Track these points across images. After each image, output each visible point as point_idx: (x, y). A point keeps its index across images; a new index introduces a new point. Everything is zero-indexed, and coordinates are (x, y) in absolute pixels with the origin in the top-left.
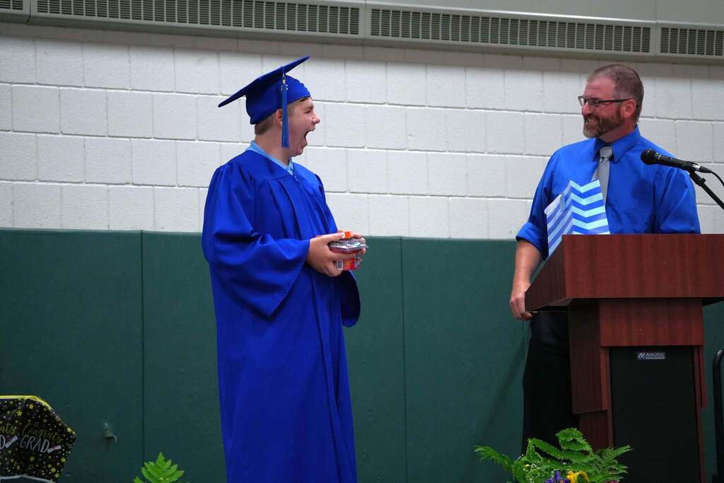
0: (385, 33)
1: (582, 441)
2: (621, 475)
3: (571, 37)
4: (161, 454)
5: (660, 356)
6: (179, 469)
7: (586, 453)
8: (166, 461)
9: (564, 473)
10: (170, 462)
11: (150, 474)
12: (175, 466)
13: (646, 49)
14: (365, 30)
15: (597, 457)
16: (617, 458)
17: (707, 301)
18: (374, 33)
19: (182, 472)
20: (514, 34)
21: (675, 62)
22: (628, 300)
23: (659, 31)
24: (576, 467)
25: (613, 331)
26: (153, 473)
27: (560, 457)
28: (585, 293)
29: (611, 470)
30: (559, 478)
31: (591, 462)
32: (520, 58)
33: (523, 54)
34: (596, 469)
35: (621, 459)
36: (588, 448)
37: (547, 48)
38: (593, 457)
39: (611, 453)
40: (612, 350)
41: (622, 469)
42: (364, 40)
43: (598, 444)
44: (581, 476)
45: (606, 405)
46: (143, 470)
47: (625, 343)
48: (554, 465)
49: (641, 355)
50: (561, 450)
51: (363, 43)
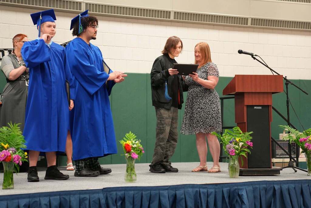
0: (177, 19)
1: (240, 130)
2: (251, 139)
3: (227, 20)
4: (130, 132)
5: (260, 108)
6: (135, 135)
7: (241, 133)
8: (132, 133)
9: (235, 139)
10: (133, 134)
11: (127, 136)
12: (134, 135)
13: (247, 24)
14: (172, 18)
15: (244, 135)
16: (249, 135)
17: (273, 93)
18: (175, 18)
19: (136, 136)
20: (212, 19)
21: (254, 28)
22: (252, 93)
23: (251, 19)
24: (238, 137)
25: (248, 101)
26: (128, 136)
27: (234, 134)
28: (241, 91)
29: (248, 138)
30: (234, 140)
31: (242, 136)
32: (213, 26)
33: (214, 25)
34: (243, 137)
35: (251, 135)
36: (241, 132)
37: (221, 23)
38: (242, 134)
39: (247, 134)
40: (247, 106)
41: (251, 138)
42: (172, 20)
43: (244, 131)
44: (239, 139)
45: (245, 121)
46: (126, 135)
47: (251, 104)
48: (232, 137)
49: (255, 107)
50: (234, 132)
51: (171, 21)
